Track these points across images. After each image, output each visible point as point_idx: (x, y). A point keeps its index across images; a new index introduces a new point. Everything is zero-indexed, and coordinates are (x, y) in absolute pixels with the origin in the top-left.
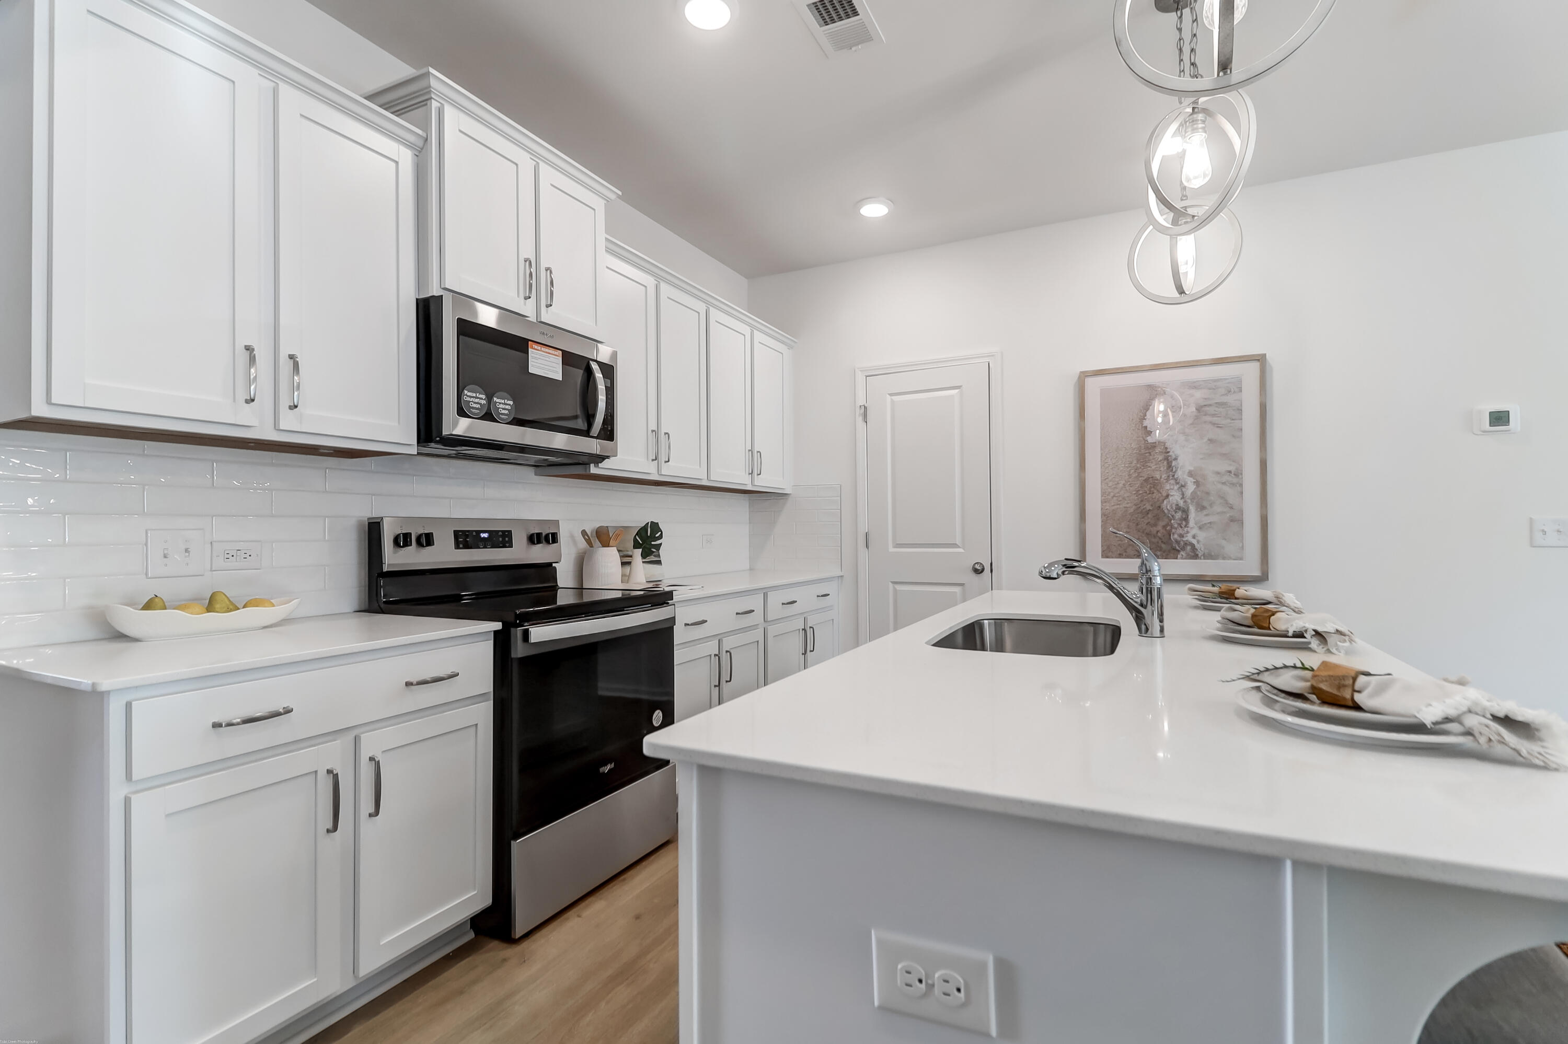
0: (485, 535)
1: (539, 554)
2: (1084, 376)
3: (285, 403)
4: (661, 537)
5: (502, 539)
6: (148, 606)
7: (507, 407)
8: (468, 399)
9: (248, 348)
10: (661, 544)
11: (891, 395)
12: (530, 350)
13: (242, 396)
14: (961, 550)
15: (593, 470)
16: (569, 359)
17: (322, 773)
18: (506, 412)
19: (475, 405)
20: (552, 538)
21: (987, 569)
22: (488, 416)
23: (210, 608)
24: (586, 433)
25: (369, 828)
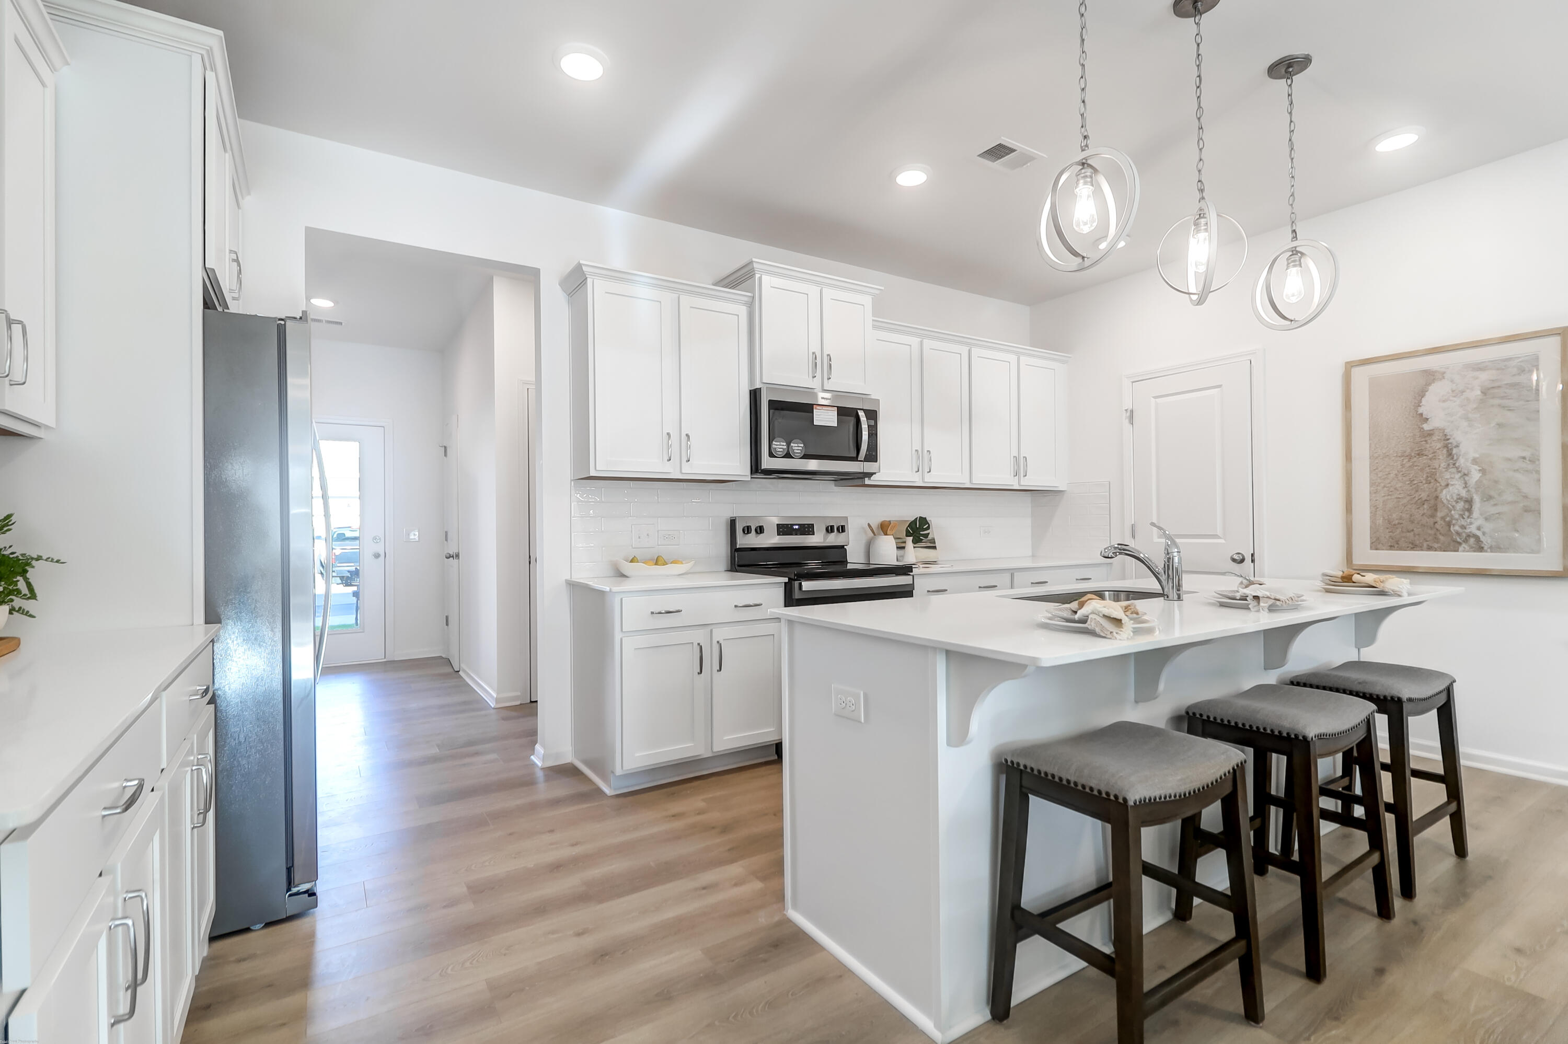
0: (797, 527)
1: (833, 539)
2: (1350, 366)
3: (684, 459)
4: (928, 528)
5: (807, 529)
6: (631, 561)
7: (799, 448)
8: (776, 447)
9: (668, 434)
10: (929, 533)
11: (1155, 397)
12: (814, 410)
13: (666, 458)
14: (1222, 541)
15: (867, 481)
16: (843, 412)
17: (695, 644)
18: (799, 451)
19: (779, 450)
20: (842, 529)
21: (1248, 559)
22: (788, 455)
23: (656, 564)
24: (855, 459)
25: (716, 675)
